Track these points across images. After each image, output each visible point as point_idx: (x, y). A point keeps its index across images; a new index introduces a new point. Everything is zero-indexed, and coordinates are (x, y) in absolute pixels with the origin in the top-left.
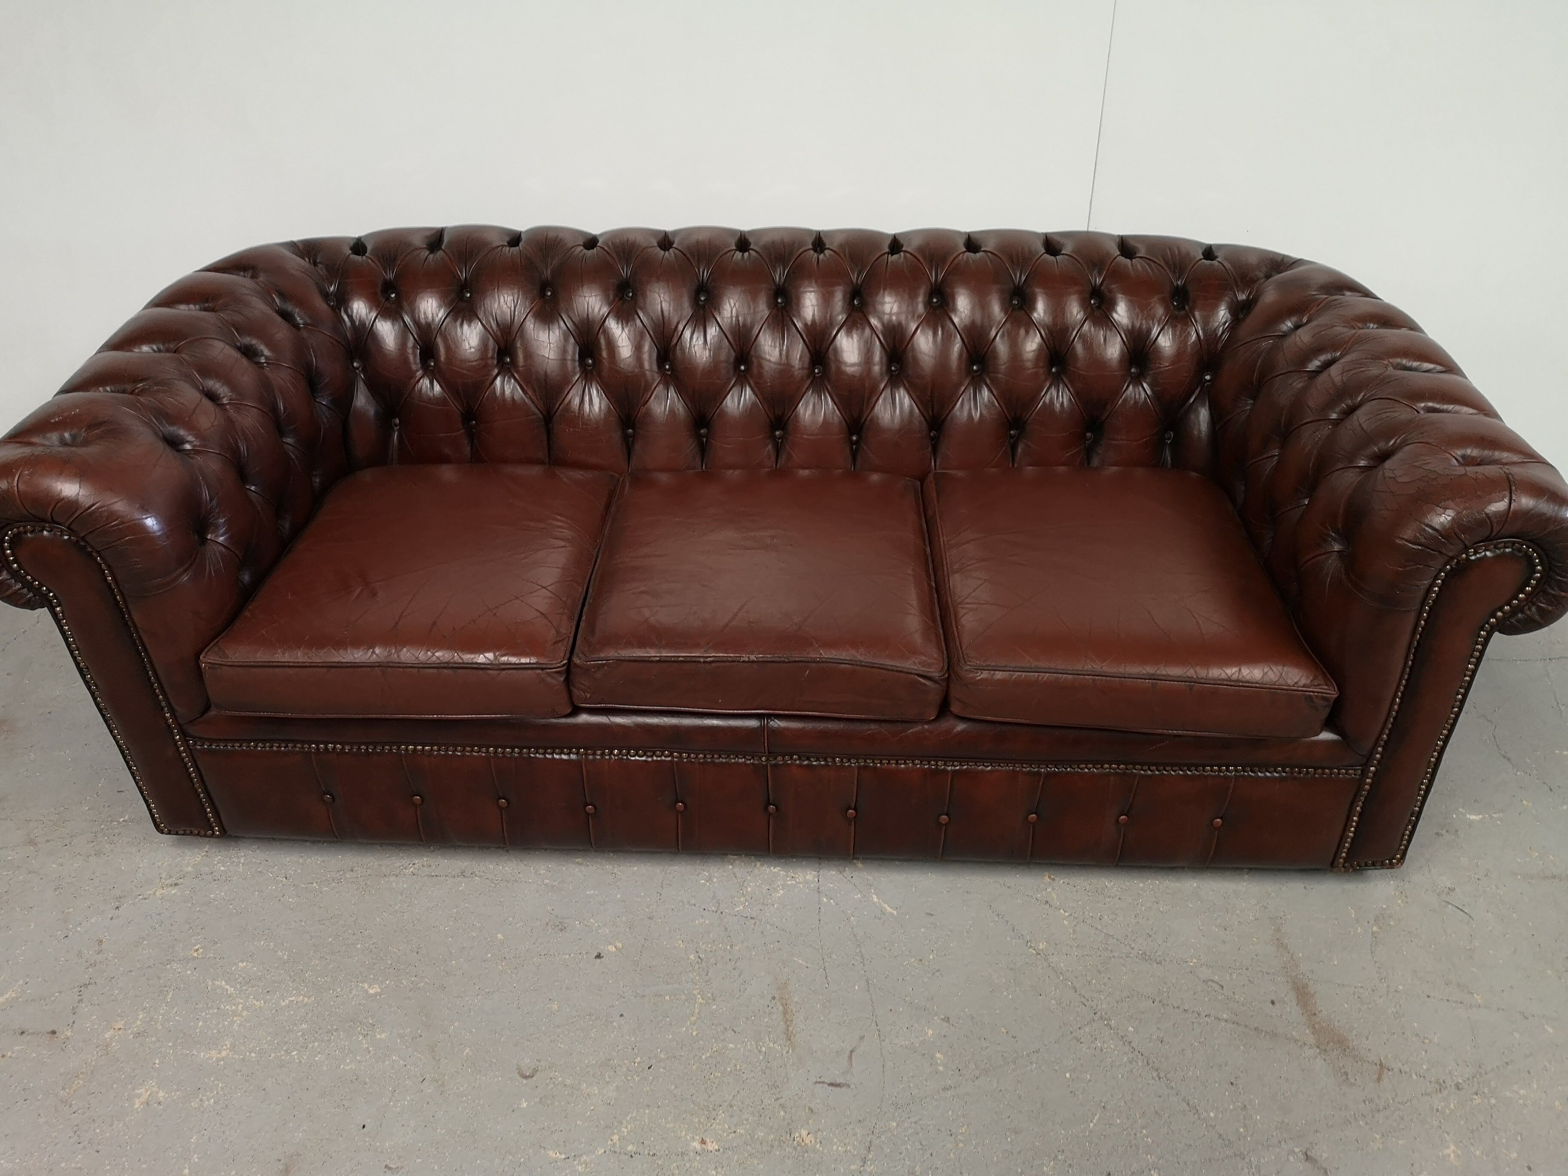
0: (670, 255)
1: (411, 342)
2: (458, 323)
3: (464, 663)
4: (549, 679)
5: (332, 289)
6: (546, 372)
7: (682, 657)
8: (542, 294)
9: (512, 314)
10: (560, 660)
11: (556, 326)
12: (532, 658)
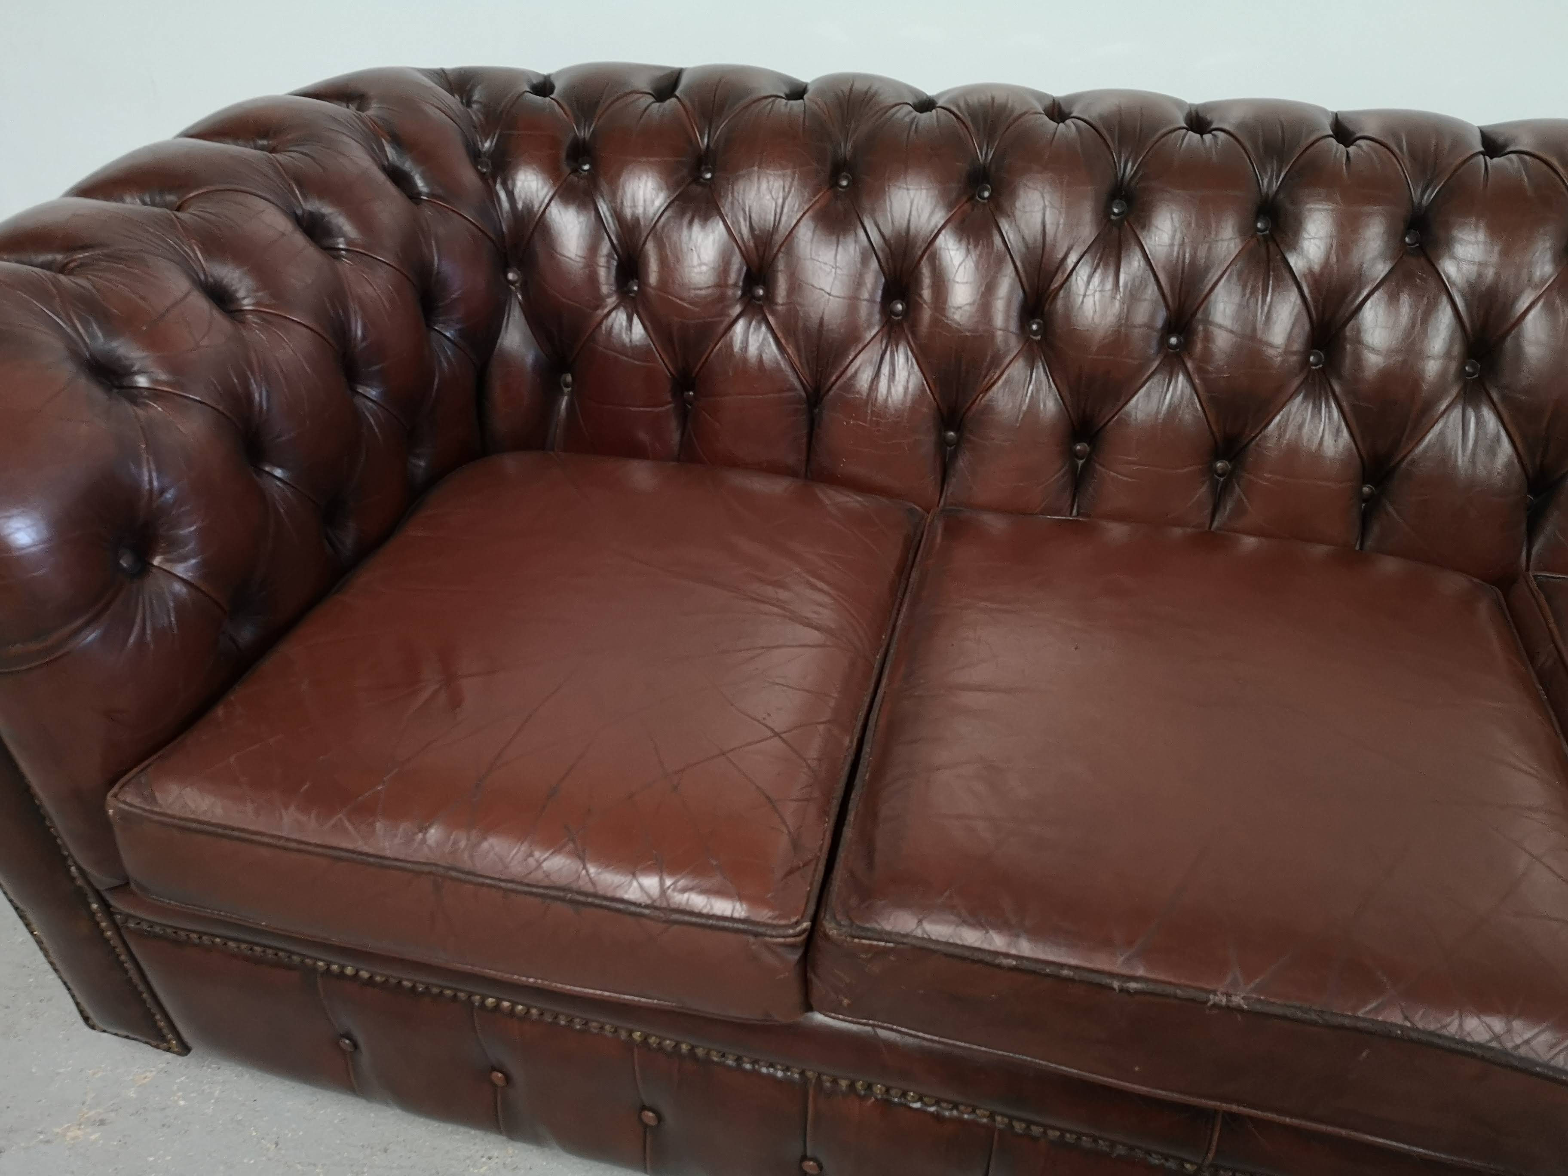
0: (1067, 129)
1: (605, 248)
2: (686, 221)
3: (595, 895)
4: (769, 959)
5: (487, 145)
6: (822, 319)
7: (1070, 967)
8: (833, 183)
9: (779, 210)
10: (794, 920)
11: (850, 239)
12: (738, 905)
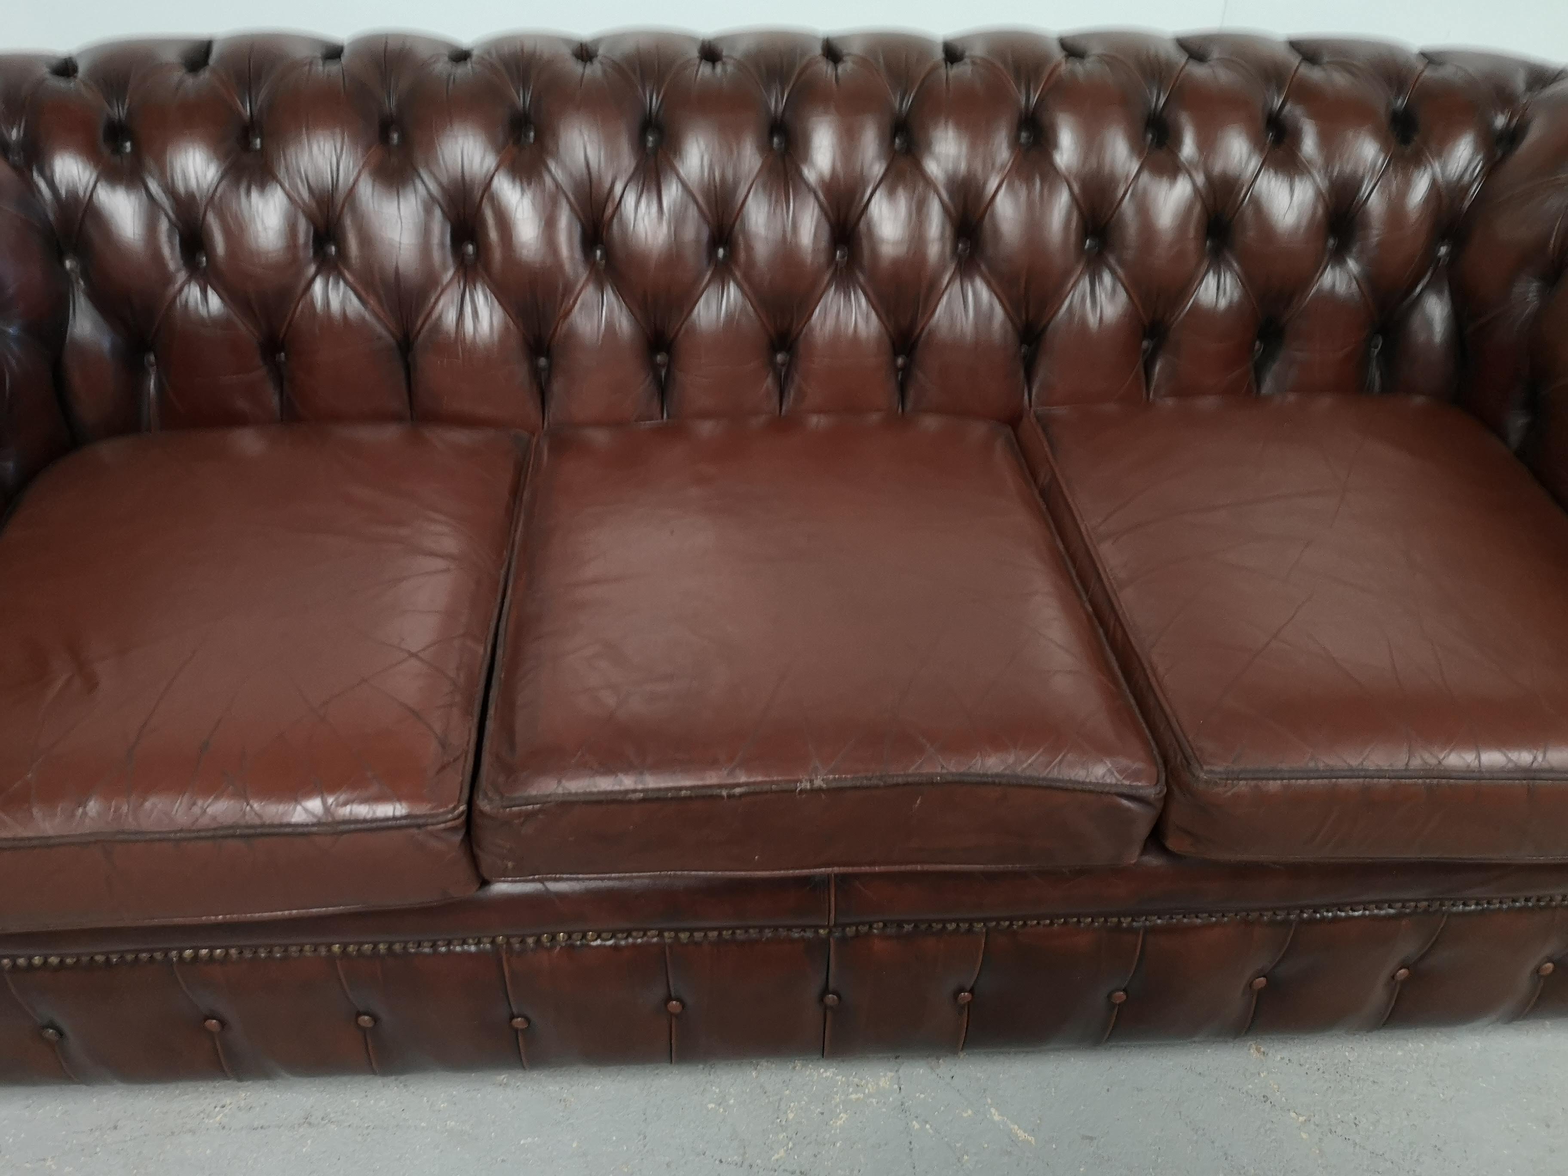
0: (594, 70)
1: (164, 225)
2: (243, 191)
3: (263, 826)
4: (435, 844)
5: (14, 134)
6: (397, 268)
8: (384, 137)
9: (335, 169)
10: (451, 806)
11: (410, 192)
12: (398, 806)
